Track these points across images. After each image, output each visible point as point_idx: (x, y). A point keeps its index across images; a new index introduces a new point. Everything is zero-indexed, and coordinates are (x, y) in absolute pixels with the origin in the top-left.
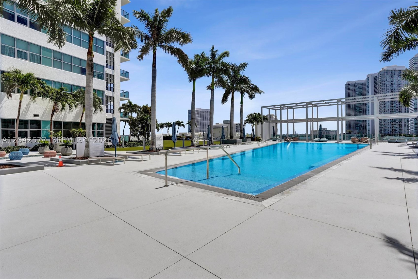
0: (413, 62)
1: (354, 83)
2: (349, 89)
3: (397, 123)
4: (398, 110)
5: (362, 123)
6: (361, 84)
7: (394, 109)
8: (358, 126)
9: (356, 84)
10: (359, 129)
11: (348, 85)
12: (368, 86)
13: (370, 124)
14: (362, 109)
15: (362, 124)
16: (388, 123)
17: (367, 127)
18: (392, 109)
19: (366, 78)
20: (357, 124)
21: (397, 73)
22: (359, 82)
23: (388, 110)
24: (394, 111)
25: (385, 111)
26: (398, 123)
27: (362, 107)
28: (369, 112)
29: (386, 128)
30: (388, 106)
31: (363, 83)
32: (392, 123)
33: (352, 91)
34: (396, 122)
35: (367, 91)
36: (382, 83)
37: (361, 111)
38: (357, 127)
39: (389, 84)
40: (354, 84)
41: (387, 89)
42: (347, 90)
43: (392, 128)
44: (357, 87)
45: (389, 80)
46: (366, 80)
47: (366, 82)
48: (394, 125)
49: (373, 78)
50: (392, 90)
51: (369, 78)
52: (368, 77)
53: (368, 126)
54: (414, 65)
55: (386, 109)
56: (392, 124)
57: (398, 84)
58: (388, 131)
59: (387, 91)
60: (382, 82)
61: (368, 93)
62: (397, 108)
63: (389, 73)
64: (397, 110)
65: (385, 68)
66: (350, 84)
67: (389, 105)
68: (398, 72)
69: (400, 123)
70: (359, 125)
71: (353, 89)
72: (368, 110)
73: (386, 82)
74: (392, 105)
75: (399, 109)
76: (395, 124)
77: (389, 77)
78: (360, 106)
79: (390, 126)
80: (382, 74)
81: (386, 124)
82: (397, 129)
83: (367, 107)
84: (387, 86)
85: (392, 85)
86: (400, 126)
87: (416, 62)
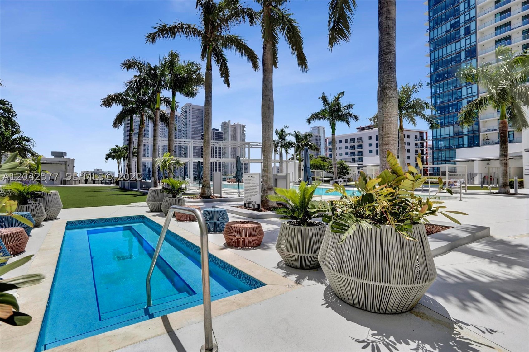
87: (186, 110)
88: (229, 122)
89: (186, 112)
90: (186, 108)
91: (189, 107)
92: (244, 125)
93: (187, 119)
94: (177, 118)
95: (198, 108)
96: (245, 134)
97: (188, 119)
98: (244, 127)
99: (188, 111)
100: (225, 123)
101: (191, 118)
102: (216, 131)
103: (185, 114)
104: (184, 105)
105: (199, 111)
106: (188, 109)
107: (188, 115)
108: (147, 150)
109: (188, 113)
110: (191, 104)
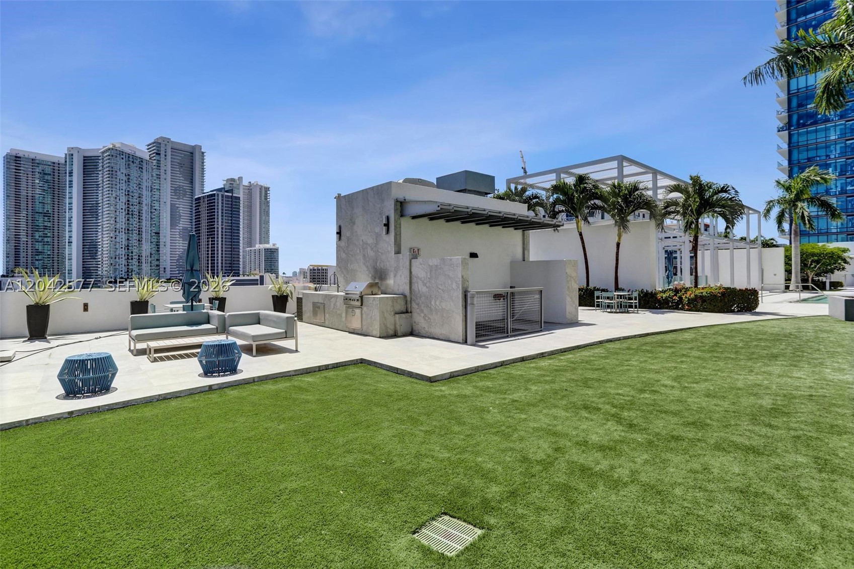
0: (154, 150)
1: (32, 156)
2: (17, 168)
3: (135, 257)
4: (137, 232)
5: (49, 253)
6: (49, 164)
7: (130, 229)
8: (40, 260)
9: (37, 162)
10: (43, 265)
11: (14, 158)
12: (70, 173)
13: (73, 255)
14: (50, 221)
15: (50, 255)
16: (121, 256)
17: (67, 263)
18: (128, 230)
19: (66, 154)
20: (36, 255)
21: (137, 162)
22: (45, 158)
23: (121, 230)
24: (130, 232)
25: (116, 231)
26: (137, 257)
27: (50, 216)
28: (71, 229)
29: (117, 266)
30: (122, 222)
31: (54, 163)
32: (128, 255)
33: (25, 175)
34: (134, 254)
35: (67, 183)
36: (112, 174)
37: (49, 224)
38: (37, 262)
39: (125, 178)
40: (33, 160)
41: (121, 188)
42: (13, 169)
43: (128, 265)
44: (40, 168)
45: (124, 172)
46: (66, 158)
47: (66, 162)
48: (130, 261)
49: (83, 158)
50: (128, 191)
51: (72, 155)
52: (71, 153)
53: (69, 259)
54: (154, 155)
55: (117, 227)
56: (128, 259)
57: (137, 182)
58: (121, 272)
59: (121, 191)
60: (112, 171)
61: (70, 187)
62: (135, 229)
63: (124, 157)
64: (135, 232)
65: (117, 145)
66: (20, 157)
67: (124, 220)
68: (139, 160)
69: (139, 256)
70: (43, 258)
71: (30, 171)
72: (70, 226)
73: (119, 173)
74: (128, 220)
75: (139, 231)
76: (132, 259)
77: (124, 164)
78: (46, 213)
79: (124, 262)
80: (112, 156)
81: (117, 258)
82: (135, 268)
83: (67, 219)
84: (121, 181)
85: (129, 181)
86: (139, 262)
87: (158, 150)
88: (240, 179)
89: (159, 154)
90: (158, 147)
91: (166, 145)
92: (268, 186)
93: (161, 168)
94: (144, 164)
95: (183, 148)
96: (268, 202)
97: (163, 169)
98: (267, 189)
99: (162, 153)
100: (233, 180)
101: (169, 166)
102: (226, 194)
103: (157, 157)
104: (153, 141)
105: (185, 155)
106: (162, 149)
107: (162, 159)
108: (67, 224)
109: (162, 156)
110: (169, 139)
